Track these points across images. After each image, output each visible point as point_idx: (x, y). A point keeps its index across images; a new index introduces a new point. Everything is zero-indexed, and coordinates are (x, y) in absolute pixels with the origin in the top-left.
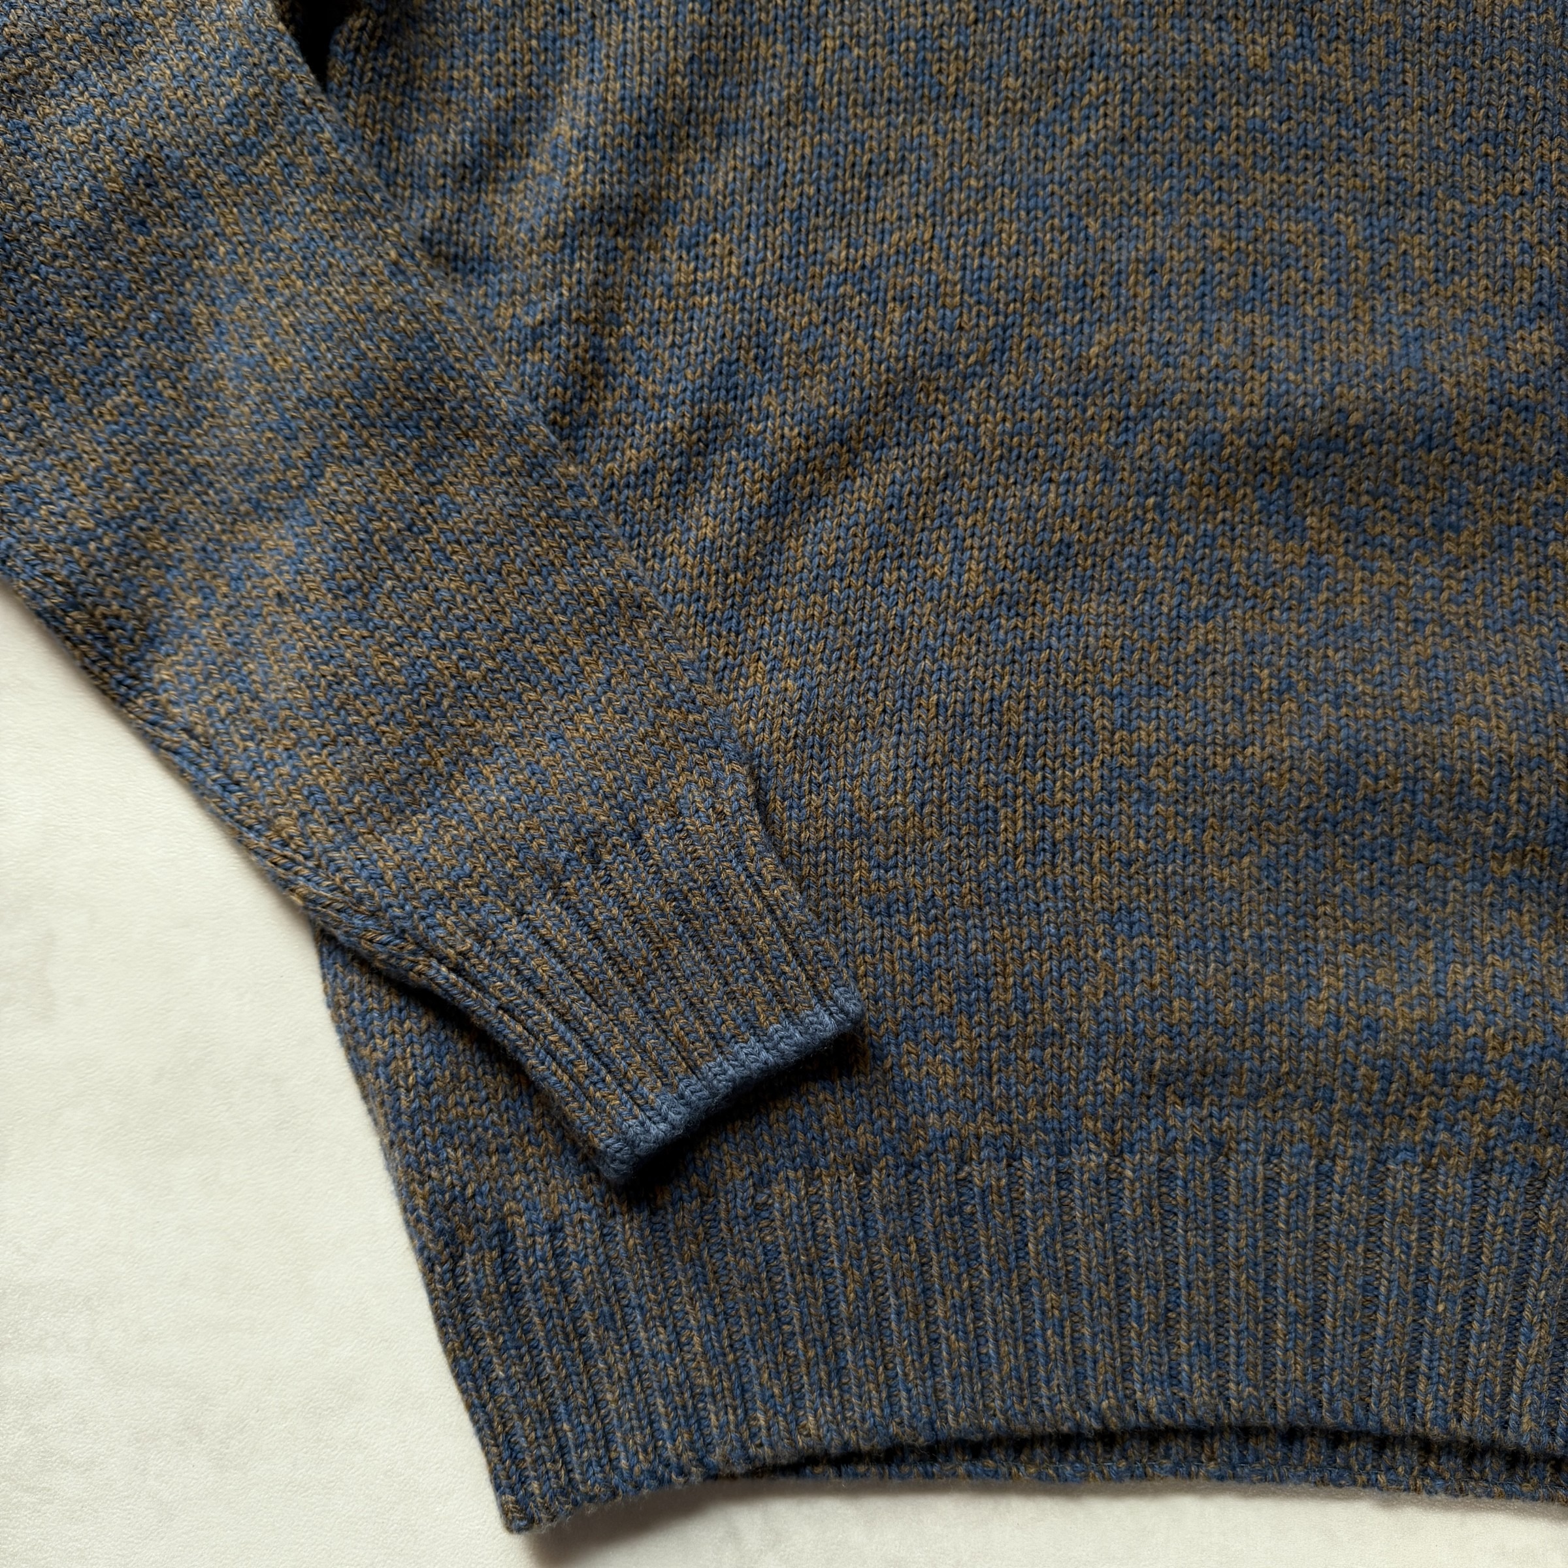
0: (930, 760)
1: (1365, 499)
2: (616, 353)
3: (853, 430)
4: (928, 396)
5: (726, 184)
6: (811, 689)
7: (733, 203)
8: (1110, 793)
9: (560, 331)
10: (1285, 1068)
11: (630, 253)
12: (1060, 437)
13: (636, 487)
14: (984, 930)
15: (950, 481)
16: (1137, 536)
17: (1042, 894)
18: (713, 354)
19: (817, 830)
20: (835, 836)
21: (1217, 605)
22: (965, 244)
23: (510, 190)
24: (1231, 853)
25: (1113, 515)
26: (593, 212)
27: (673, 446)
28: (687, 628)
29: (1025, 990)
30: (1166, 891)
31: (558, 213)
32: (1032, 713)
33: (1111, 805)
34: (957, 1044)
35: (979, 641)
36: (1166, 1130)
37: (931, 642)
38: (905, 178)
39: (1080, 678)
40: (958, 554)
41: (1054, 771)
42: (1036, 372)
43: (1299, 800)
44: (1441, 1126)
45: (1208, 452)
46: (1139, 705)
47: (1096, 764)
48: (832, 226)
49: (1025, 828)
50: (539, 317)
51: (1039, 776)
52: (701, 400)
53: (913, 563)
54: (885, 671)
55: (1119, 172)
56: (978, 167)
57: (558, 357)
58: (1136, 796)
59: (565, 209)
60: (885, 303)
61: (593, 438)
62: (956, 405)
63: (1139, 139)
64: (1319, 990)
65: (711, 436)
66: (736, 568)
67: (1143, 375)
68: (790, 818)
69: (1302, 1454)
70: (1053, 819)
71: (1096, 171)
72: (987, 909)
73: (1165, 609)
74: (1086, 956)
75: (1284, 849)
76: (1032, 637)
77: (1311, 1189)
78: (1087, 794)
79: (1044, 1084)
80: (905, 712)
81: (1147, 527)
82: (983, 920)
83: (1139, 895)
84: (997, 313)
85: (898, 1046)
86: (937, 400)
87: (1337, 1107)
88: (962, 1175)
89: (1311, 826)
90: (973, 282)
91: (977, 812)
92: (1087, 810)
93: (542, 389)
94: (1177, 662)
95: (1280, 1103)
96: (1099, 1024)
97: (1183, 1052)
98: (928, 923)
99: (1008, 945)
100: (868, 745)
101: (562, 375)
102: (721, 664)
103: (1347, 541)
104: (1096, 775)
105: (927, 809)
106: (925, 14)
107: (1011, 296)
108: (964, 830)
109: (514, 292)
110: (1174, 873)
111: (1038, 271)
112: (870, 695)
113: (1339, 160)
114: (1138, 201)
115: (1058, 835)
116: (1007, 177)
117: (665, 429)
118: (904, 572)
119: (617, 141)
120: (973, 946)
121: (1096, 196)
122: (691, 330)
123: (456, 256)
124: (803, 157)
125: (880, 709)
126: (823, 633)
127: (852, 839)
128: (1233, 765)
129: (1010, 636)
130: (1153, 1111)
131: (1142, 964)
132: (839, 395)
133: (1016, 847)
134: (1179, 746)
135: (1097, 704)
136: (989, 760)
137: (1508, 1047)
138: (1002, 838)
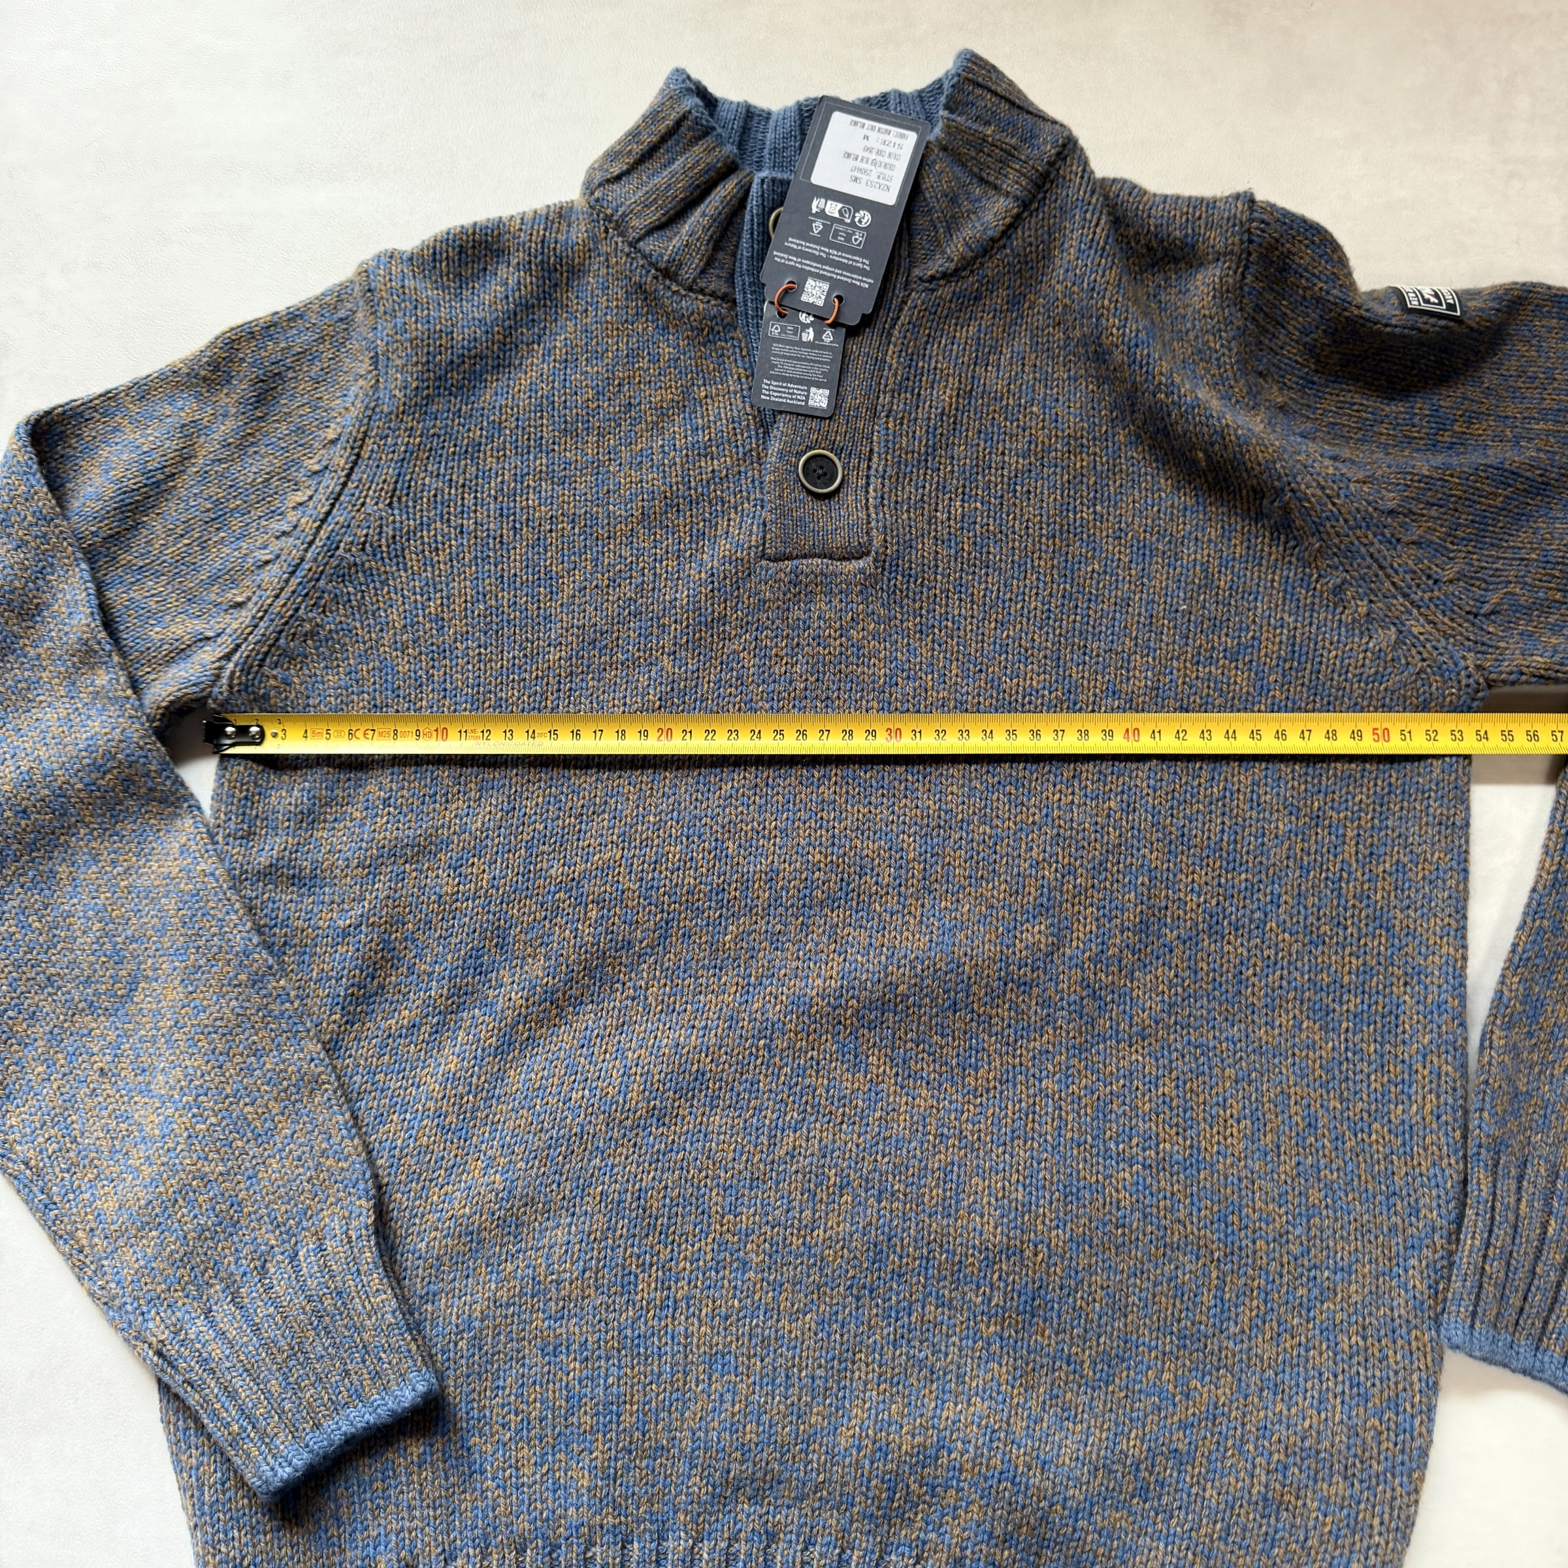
0: (592, 1237)
1: (909, 1045)
2: (401, 943)
3: (560, 993)
4: (614, 968)
5: (483, 823)
6: (512, 1182)
7: (487, 837)
8: (718, 1263)
9: (361, 931)
10: (821, 1478)
11: (414, 874)
12: (702, 998)
13: (406, 1037)
14: (620, 1368)
15: (626, 1027)
16: (752, 1067)
17: (663, 1341)
18: (467, 944)
19: (509, 1290)
20: (522, 1294)
21: (804, 1120)
22: (643, 863)
24: (798, 1310)
25: (736, 1052)
26: (390, 850)
27: (435, 1008)
28: (429, 1137)
29: (645, 1415)
30: (750, 1340)
31: (367, 850)
32: (668, 1200)
33: (717, 1272)
34: (594, 1455)
35: (635, 1145)
36: (735, 1523)
37: (601, 1145)
38: (606, 816)
39: (704, 1174)
40: (625, 1079)
41: (679, 1245)
42: (688, 952)
43: (847, 1271)
44: (930, 1528)
45: (801, 1010)
46: (743, 1195)
47: (710, 1240)
48: (554, 850)
49: (656, 1289)
50: (348, 922)
51: (669, 1249)
52: (456, 976)
53: (594, 1085)
54: (567, 1167)
55: (751, 808)
56: (656, 807)
57: (359, 950)
58: (735, 1265)
59: (371, 848)
60: (587, 905)
61: (380, 1003)
62: (633, 975)
63: (767, 785)
64: (849, 1420)
65: (461, 1000)
66: (469, 1092)
67: (761, 954)
68: (490, 1281)
70: (676, 1283)
71: (736, 808)
72: (623, 1352)
73: (767, 1122)
74: (690, 1389)
75: (835, 1308)
76: (673, 1142)
78: (701, 1263)
79: (653, 1486)
80: (578, 1199)
81: (759, 1061)
82: (619, 1361)
83: (732, 1342)
84: (662, 911)
85: (554, 1455)
86: (620, 971)
87: (856, 1510)
88: (589, 1554)
89: (854, 1291)
90: (647, 890)
91: (623, 1276)
92: (700, 1276)
93: (346, 972)
94: (773, 1162)
95: (817, 1504)
96: (694, 1442)
97: (750, 1464)
98: (581, 1363)
99: (636, 1380)
100: (550, 1224)
101: (360, 962)
102: (451, 1163)
103: (897, 1074)
104: (709, 1248)
105: (587, 1275)
106: (625, 704)
107: (673, 899)
108: (613, 1290)
109: (333, 902)
110: (757, 1326)
111: (692, 881)
112: (554, 1186)
114: (764, 828)
115: (679, 1295)
116: (675, 813)
117: (430, 996)
119: (410, 801)
120: (610, 1381)
121: (735, 824)
122: (453, 926)
124: (537, 804)
125: (560, 1197)
126: (525, 1138)
127: (533, 1297)
128: (804, 1244)
129: (658, 1140)
131: (728, 1397)
132: (552, 970)
133: (648, 1303)
134: (769, 1228)
135: (714, 1194)
136: (634, 1236)
138: (639, 1297)
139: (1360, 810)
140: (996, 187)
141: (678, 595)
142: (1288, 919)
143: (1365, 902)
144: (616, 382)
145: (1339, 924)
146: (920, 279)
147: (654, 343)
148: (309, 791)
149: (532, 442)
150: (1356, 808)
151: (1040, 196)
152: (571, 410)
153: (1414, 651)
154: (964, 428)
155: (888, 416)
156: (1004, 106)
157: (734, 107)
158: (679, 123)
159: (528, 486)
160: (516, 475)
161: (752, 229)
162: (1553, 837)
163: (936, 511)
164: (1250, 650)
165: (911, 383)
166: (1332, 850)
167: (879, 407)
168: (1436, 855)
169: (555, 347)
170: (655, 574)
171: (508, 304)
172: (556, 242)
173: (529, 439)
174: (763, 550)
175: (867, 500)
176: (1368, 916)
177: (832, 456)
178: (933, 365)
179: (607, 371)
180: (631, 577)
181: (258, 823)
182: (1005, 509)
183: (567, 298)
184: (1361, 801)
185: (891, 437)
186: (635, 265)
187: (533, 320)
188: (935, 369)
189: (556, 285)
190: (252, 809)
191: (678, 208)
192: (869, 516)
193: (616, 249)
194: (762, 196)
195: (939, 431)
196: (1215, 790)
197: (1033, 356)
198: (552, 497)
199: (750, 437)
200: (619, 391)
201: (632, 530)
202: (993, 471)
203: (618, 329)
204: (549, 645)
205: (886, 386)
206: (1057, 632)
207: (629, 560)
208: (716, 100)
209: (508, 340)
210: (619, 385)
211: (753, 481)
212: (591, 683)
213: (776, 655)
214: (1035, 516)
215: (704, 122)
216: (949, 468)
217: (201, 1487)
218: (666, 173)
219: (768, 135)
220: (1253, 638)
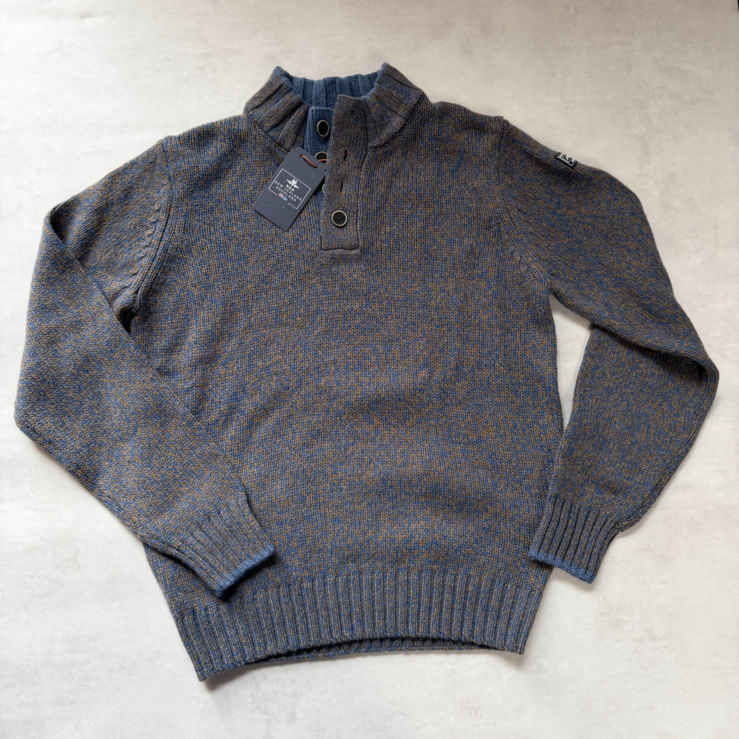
0: (289, 486)
1: (386, 414)
2: (208, 392)
3: (266, 406)
4: (284, 397)
5: (232, 349)
6: (260, 471)
7: (234, 353)
8: (332, 490)
9: (193, 389)
10: (374, 552)
11: (210, 368)
12: (316, 404)
13: (215, 425)
14: (304, 526)
15: (291, 417)
16: (336, 426)
17: (317, 516)
18: (231, 391)
19: (263, 506)
20: (268, 507)
21: (355, 442)
22: (290, 360)
23: (179, 354)
24: (360, 502)
25: (330, 422)
26: (200, 360)
27: (223, 414)
28: (229, 458)
29: (314, 540)
30: (346, 512)
31: (191, 361)
32: (313, 472)
33: (332, 493)
34: (299, 555)
35: (300, 455)
36: (348, 570)
37: (288, 456)
38: (275, 344)
39: (324, 462)
40: (294, 434)
41: (319, 486)
42: (309, 389)
43: (375, 488)
44: (411, 562)
45: (350, 406)
46: (338, 468)
47: (329, 483)
48: (258, 357)
49: (313, 500)
50: (188, 386)
51: (315, 487)
52: (229, 402)
53: (283, 437)
54: (278, 464)
55: (325, 339)
56: (292, 340)
57: (194, 395)
58: (338, 490)
59: (193, 359)
60: (272, 375)
61: (203, 414)
62: (291, 398)
63: (330, 330)
64: (381, 533)
65: (232, 411)
66: (241, 442)
67: (334, 388)
68: (257, 503)
69: (385, 644)
70: (319, 498)
71: (320, 339)
72: (305, 521)
73: (343, 444)
74: (328, 530)
75: (372, 499)
76: (312, 453)
77: (382, 580)
78: (327, 491)
79: (320, 562)
80: (283, 475)
81: (338, 424)
82: (304, 524)
83: (340, 514)
84: (299, 376)
85: (285, 557)
86: (286, 397)
87: (386, 560)
88: (302, 586)
89: (378, 494)
90: (292, 369)
91: (301, 497)
92: (327, 495)
93: (190, 404)
94: (346, 456)
95: (374, 560)
96: (332, 546)
97: (351, 551)
98: (291, 526)
99: (310, 529)
100: (275, 483)
101: (195, 400)
102: (238, 466)
103: (384, 424)
104: (328, 486)
105: (289, 498)
106: (277, 303)
107: (302, 372)
108: (298, 502)
109: (182, 380)
110: (348, 508)
111: (308, 365)
112: (274, 471)
113: (377, 332)
114: (331, 346)
115: (321, 501)
116: (299, 342)
117: (221, 410)
118: (281, 439)
119: (204, 341)
120: (302, 530)
121: (320, 345)
122: (226, 385)
123: (167, 372)
124: (250, 341)
125: (277, 474)
126: (262, 456)
127: (272, 507)
128: (360, 481)
129: (307, 453)
130: (345, 565)
131: (341, 531)
132: (263, 398)
133: (311, 505)
134: (347, 477)
135: (328, 468)
136: (303, 484)
137: (424, 542)
138: (307, 503)
140: (396, 113)
141: (292, 263)
144: (261, 184)
146: (371, 147)
147: (274, 170)
148: (168, 341)
149: (232, 207)
150: (520, 327)
151: (412, 117)
152: (245, 194)
154: (389, 200)
155: (362, 197)
156: (399, 84)
157: (300, 80)
158: (280, 87)
159: (233, 223)
160: (228, 219)
161: (310, 128)
163: (381, 231)
164: (485, 274)
165: (370, 185)
166: (513, 340)
167: (359, 194)
168: (545, 341)
169: (237, 170)
170: (282, 255)
171: (218, 154)
172: (234, 130)
173: (231, 206)
174: (321, 247)
175: (357, 228)
177: (343, 212)
178: (377, 178)
179: (257, 179)
180: (274, 256)
181: (151, 354)
182: (404, 229)
183: (240, 151)
184: (521, 325)
185: (364, 205)
186: (267, 140)
187: (228, 160)
188: (378, 179)
189: (235, 146)
190: (148, 349)
191: (282, 118)
192: (358, 234)
193: (259, 134)
194: (313, 116)
195: (380, 202)
197: (412, 173)
198: (242, 227)
199: (313, 205)
200: (262, 187)
201: (272, 238)
202: (400, 215)
203: (260, 163)
204: (247, 282)
205: (361, 186)
206: (424, 271)
207: (272, 250)
208: (293, 78)
209: (219, 168)
210: (262, 184)
211: (315, 221)
212: (264, 296)
213: (328, 284)
214: (415, 231)
215: (289, 86)
216: (385, 215)
217: (165, 580)
218: (276, 105)
219: (314, 91)
220: (486, 270)
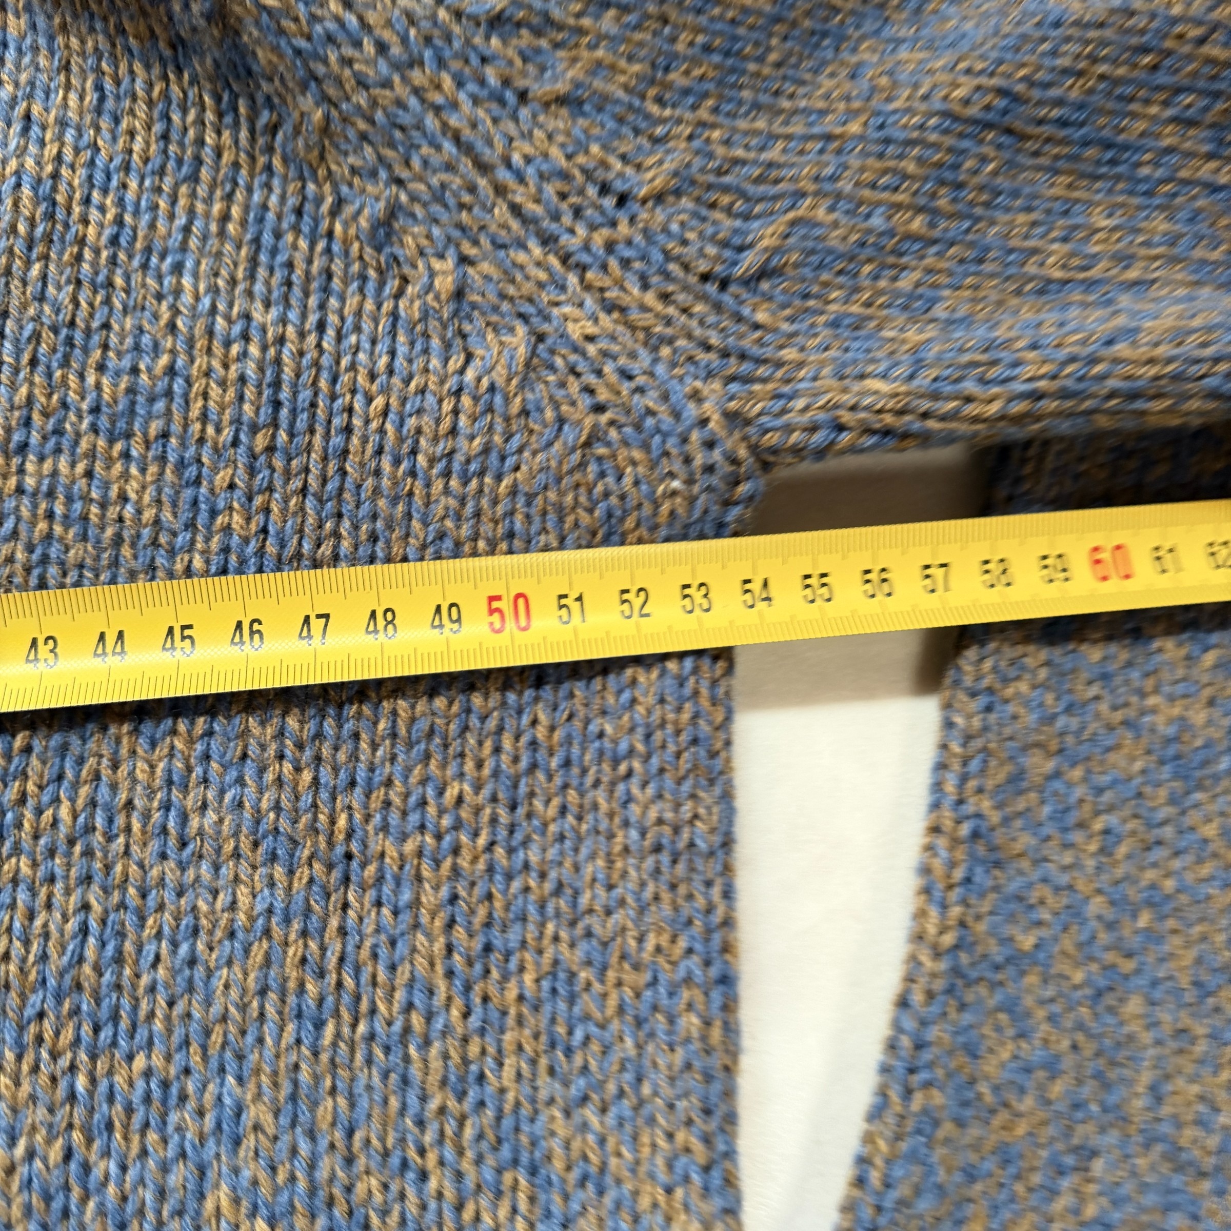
139: (457, 826)
142: (263, 1176)
143: (473, 1094)
145: (405, 1164)
153: (574, 386)
162: (942, 842)
164: (160, 405)
168: (650, 944)
176: (480, 1137)
196: (64, 812)
220: (171, 371)
